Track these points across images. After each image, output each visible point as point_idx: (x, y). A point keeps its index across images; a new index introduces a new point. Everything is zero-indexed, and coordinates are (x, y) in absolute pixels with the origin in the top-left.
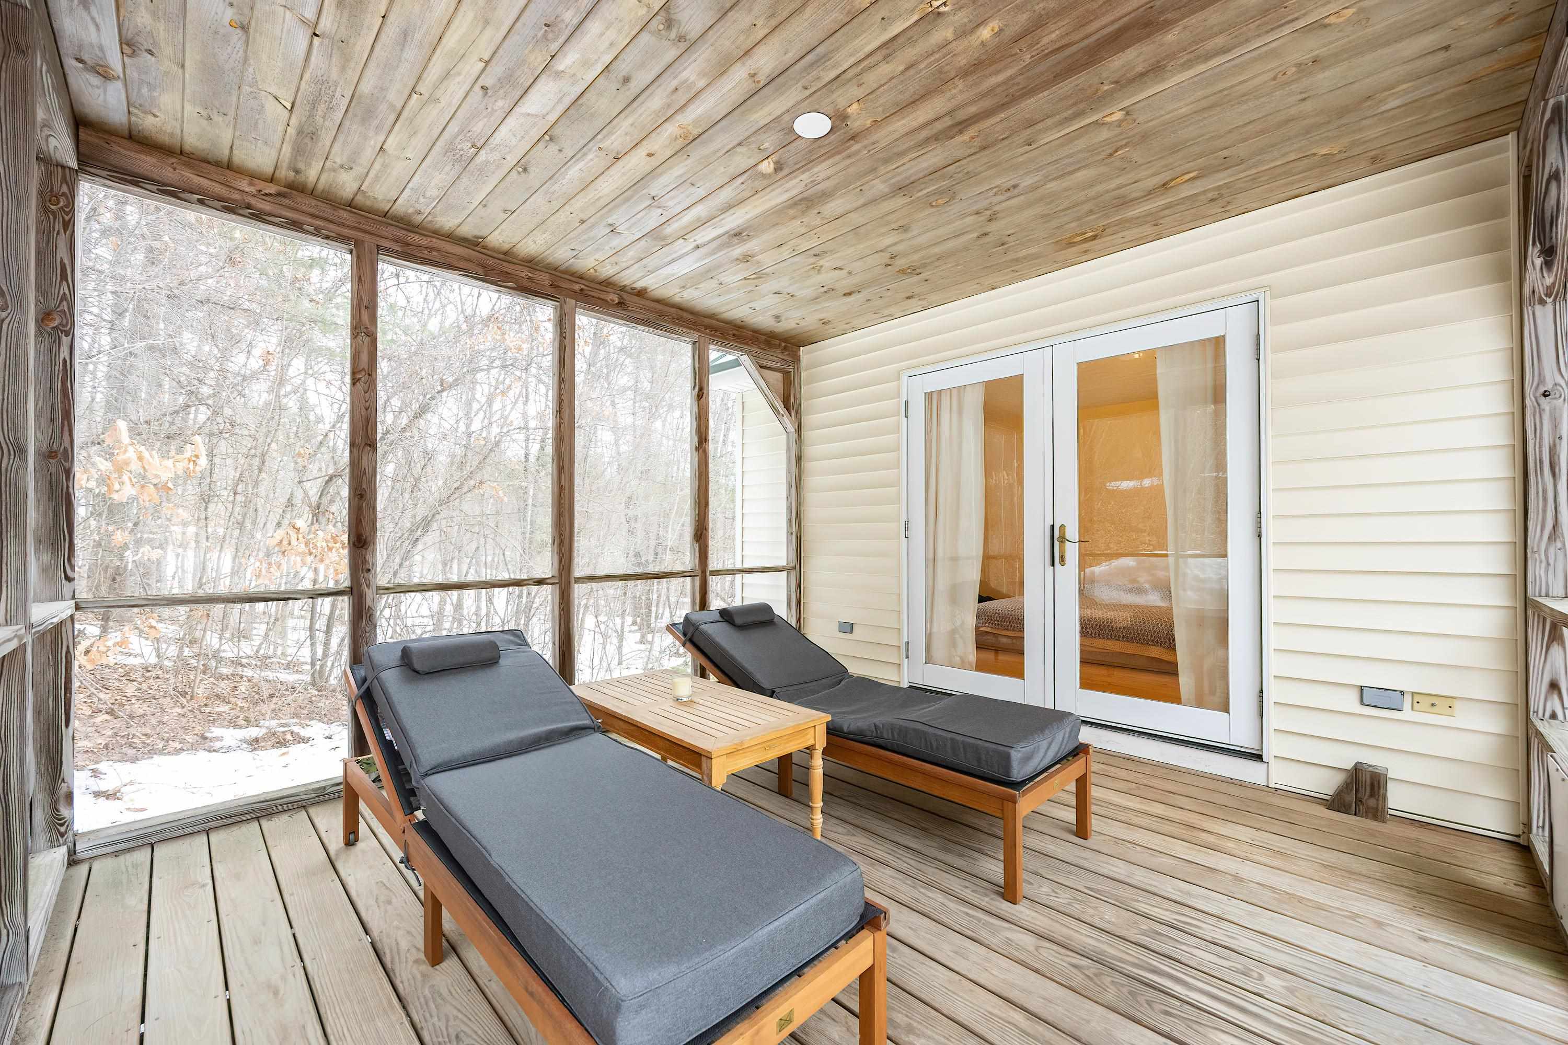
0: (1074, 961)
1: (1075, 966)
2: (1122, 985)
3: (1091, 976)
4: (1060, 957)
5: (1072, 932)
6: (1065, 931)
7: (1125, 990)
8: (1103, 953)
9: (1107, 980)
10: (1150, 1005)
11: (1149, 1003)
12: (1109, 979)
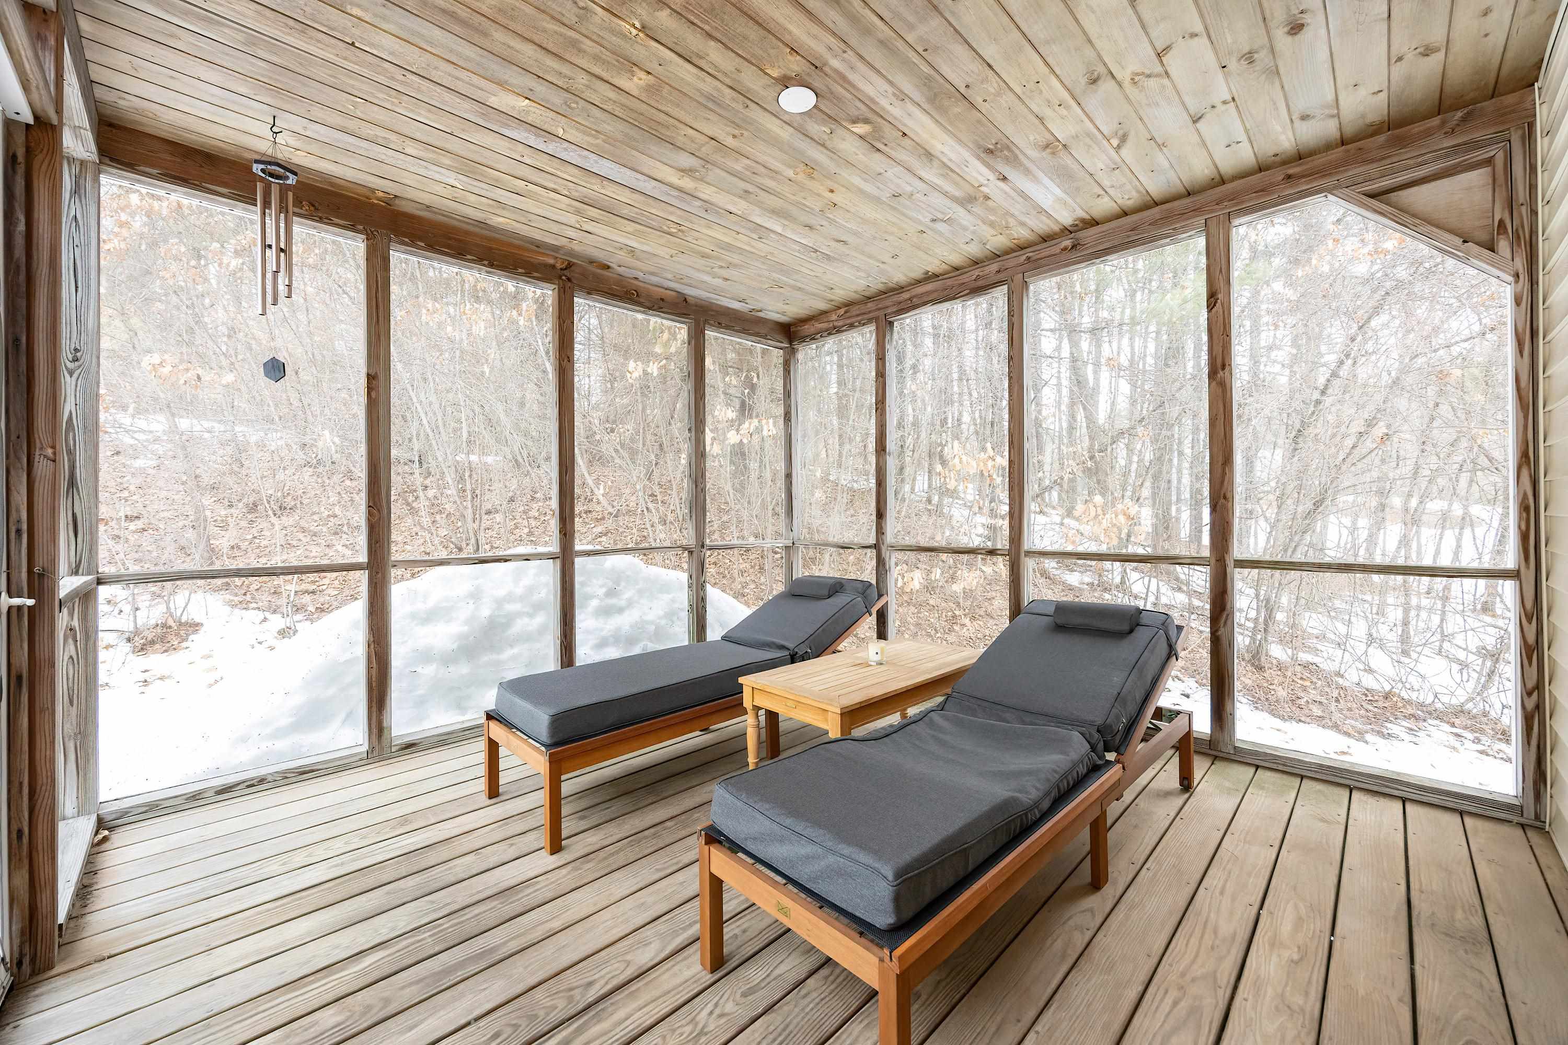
0: (597, 986)
1: (590, 984)
2: (547, 1014)
3: (572, 993)
4: (610, 976)
5: (641, 1002)
6: (644, 997)
7: (542, 1013)
8: (598, 1019)
9: (561, 1003)
10: (514, 1025)
11: (516, 1027)
12: (560, 1007)
